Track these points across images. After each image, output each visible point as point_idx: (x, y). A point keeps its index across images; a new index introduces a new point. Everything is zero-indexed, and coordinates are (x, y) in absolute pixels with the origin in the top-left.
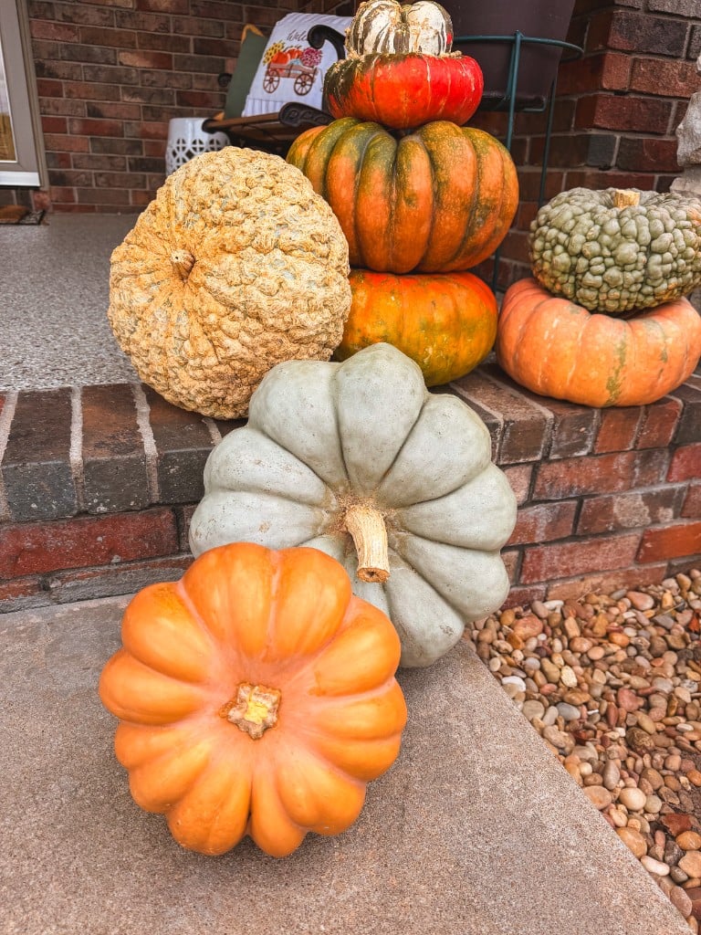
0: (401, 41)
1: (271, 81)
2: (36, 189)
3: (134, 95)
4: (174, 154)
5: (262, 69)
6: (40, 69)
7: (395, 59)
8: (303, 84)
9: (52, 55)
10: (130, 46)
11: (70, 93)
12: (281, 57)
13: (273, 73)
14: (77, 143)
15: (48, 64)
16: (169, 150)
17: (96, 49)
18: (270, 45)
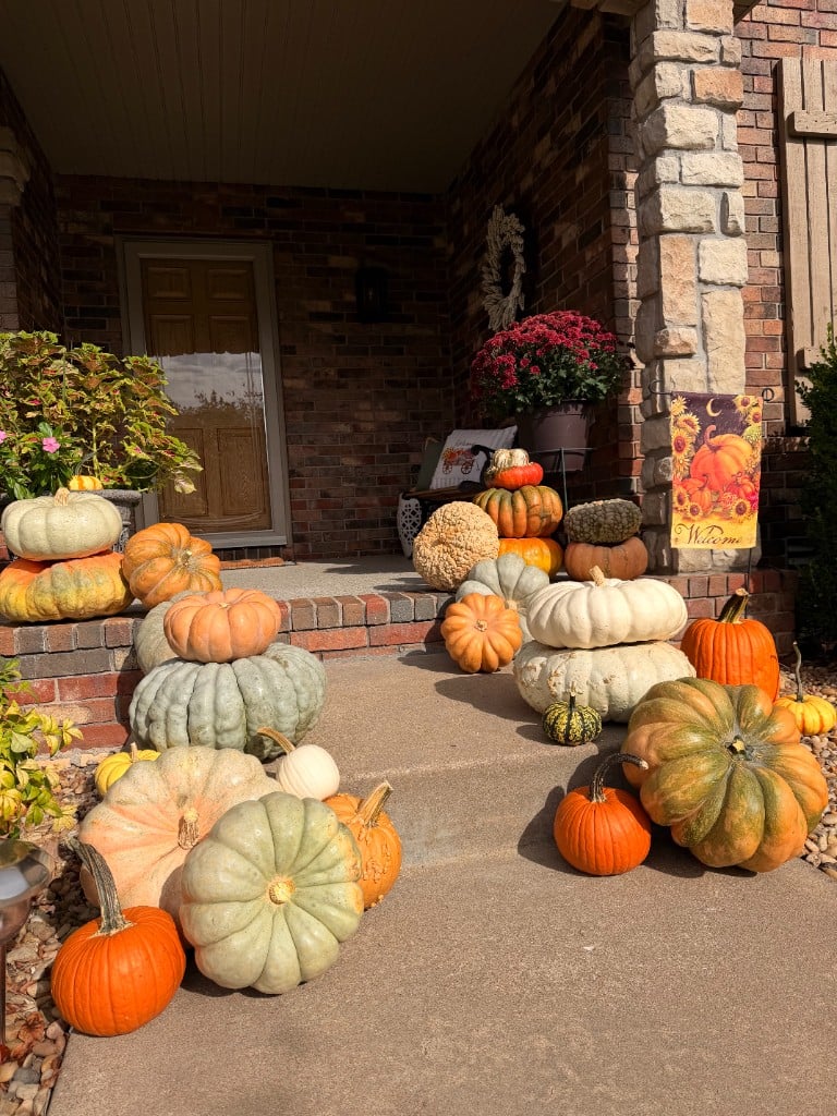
0: (509, 463)
1: (447, 468)
2: (284, 546)
3: (351, 482)
4: (404, 514)
5: (441, 463)
6: (292, 473)
7: (508, 469)
8: (467, 468)
9: (300, 464)
10: (348, 453)
11: (310, 485)
12: (452, 455)
13: (448, 464)
14: (313, 515)
15: (297, 470)
16: (400, 512)
17: (327, 457)
18: (445, 449)
